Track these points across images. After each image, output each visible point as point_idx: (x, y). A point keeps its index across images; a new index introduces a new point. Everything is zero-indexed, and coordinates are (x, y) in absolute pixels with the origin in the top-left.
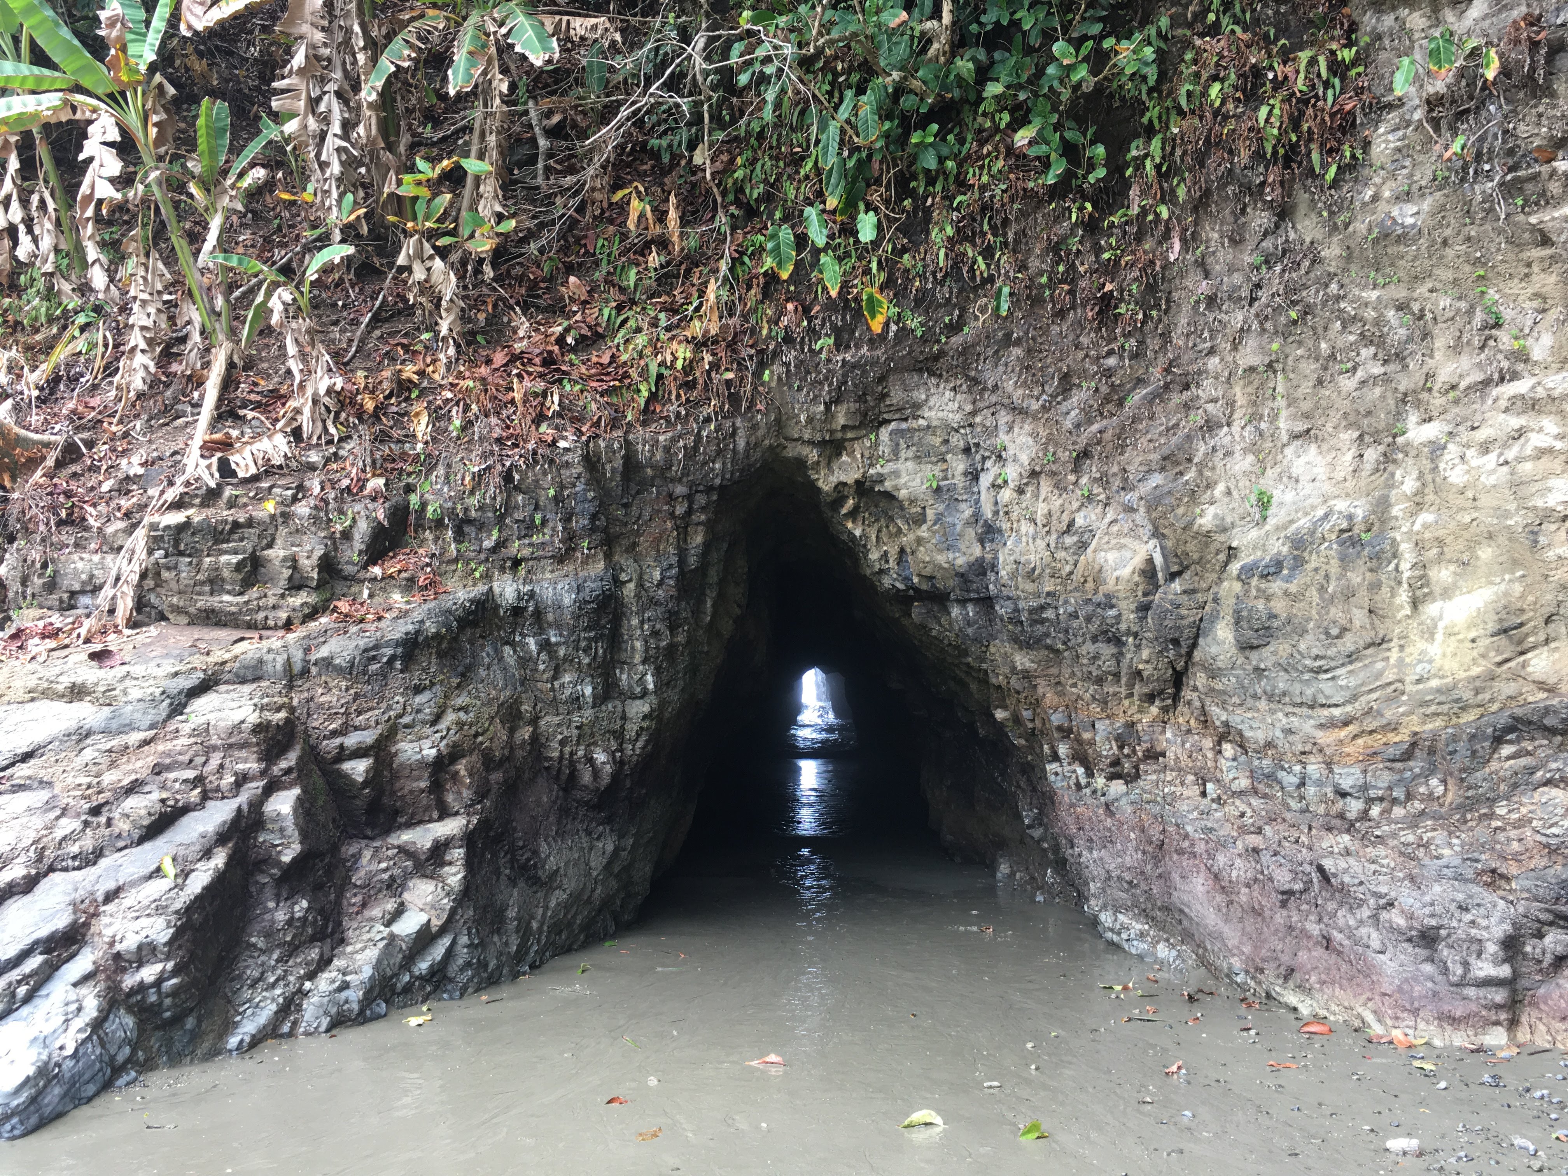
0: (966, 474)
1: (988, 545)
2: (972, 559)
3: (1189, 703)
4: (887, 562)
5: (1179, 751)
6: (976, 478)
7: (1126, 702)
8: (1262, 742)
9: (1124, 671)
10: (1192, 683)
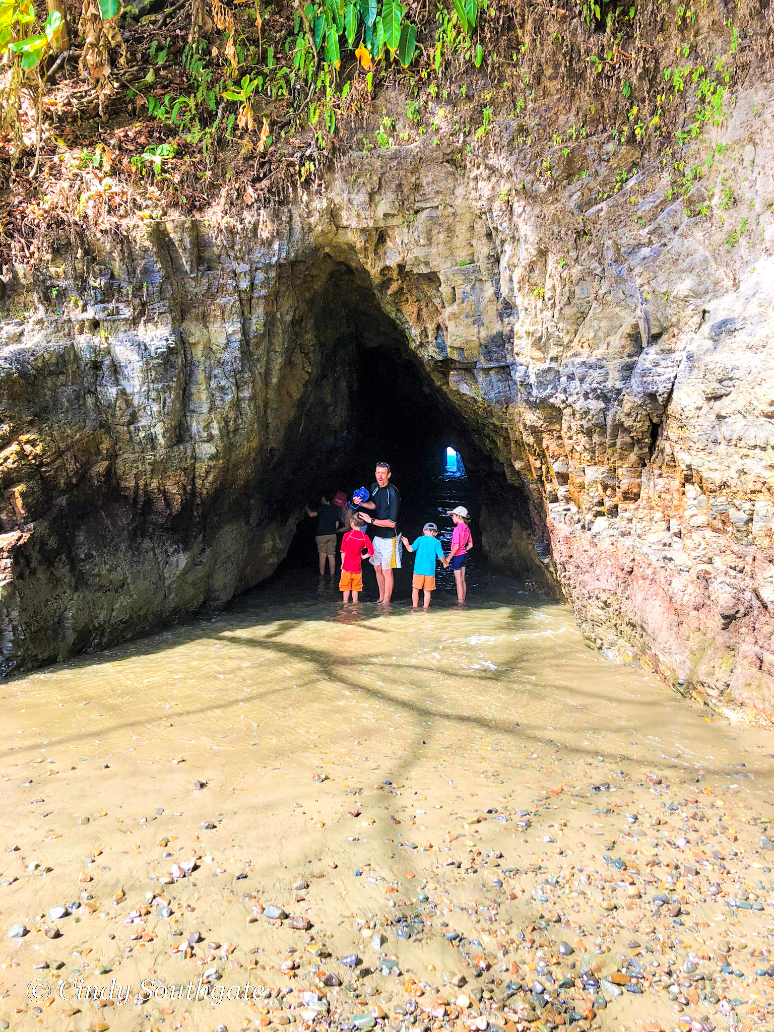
0: (489, 257)
1: (506, 320)
2: (494, 332)
3: (662, 451)
4: (427, 336)
5: (651, 492)
6: (498, 261)
7: (610, 451)
8: (718, 483)
9: (609, 422)
10: (665, 433)
